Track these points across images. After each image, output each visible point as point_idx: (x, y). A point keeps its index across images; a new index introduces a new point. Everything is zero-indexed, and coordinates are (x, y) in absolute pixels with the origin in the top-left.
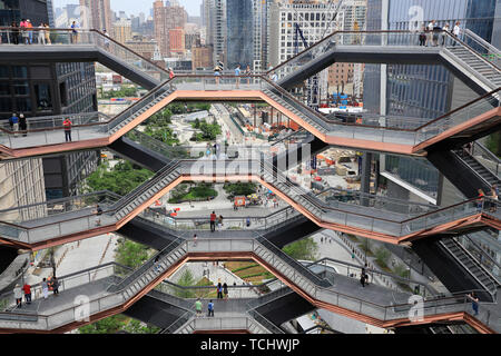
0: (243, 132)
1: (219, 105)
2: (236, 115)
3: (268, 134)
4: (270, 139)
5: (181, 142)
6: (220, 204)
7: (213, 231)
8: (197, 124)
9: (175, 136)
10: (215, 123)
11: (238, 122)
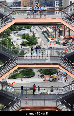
0: (49, 41)
1: (37, 27)
2: (45, 32)
3: (62, 42)
4: (64, 44)
5: (16, 46)
6: (37, 80)
7: (34, 95)
8: (24, 36)
9: (12, 43)
10: (34, 36)
11: (46, 35)
